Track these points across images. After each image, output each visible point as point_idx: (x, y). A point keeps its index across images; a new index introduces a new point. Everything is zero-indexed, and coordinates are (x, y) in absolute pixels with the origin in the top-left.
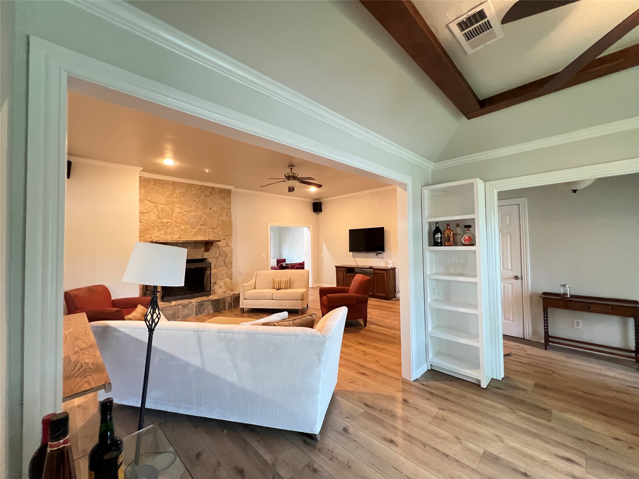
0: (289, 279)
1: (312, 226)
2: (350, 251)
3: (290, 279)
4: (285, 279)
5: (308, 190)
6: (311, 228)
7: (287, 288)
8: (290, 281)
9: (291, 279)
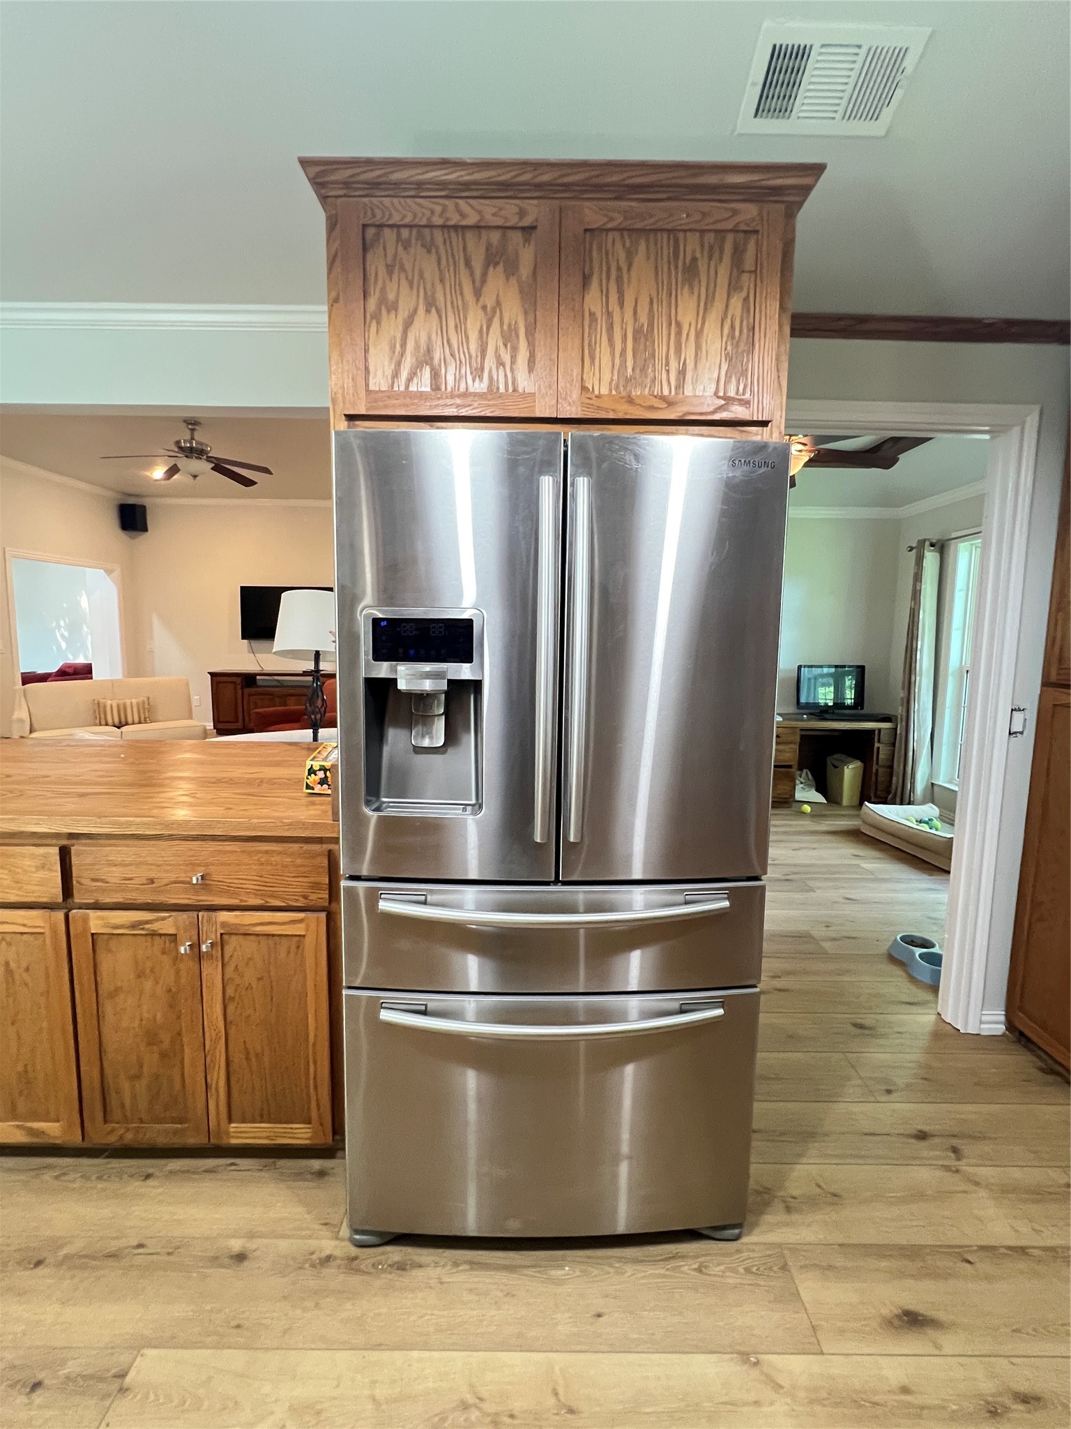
0: (146, 699)
1: (119, 569)
2: (243, 638)
3: (148, 698)
4: (134, 701)
5: (148, 473)
6: (117, 573)
7: (145, 720)
8: (149, 704)
9: (151, 699)
